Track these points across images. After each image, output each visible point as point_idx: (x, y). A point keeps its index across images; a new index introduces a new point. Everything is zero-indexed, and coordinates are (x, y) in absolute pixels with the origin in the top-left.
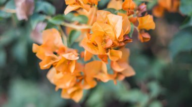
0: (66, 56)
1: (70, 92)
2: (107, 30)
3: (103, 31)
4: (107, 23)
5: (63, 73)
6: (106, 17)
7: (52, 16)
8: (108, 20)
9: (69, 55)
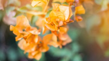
0: (32, 32)
1: (33, 54)
2: (59, 16)
3: (56, 16)
4: (58, 11)
5: (30, 43)
6: (58, 7)
7: (19, 7)
8: (59, 9)
9: (34, 32)
